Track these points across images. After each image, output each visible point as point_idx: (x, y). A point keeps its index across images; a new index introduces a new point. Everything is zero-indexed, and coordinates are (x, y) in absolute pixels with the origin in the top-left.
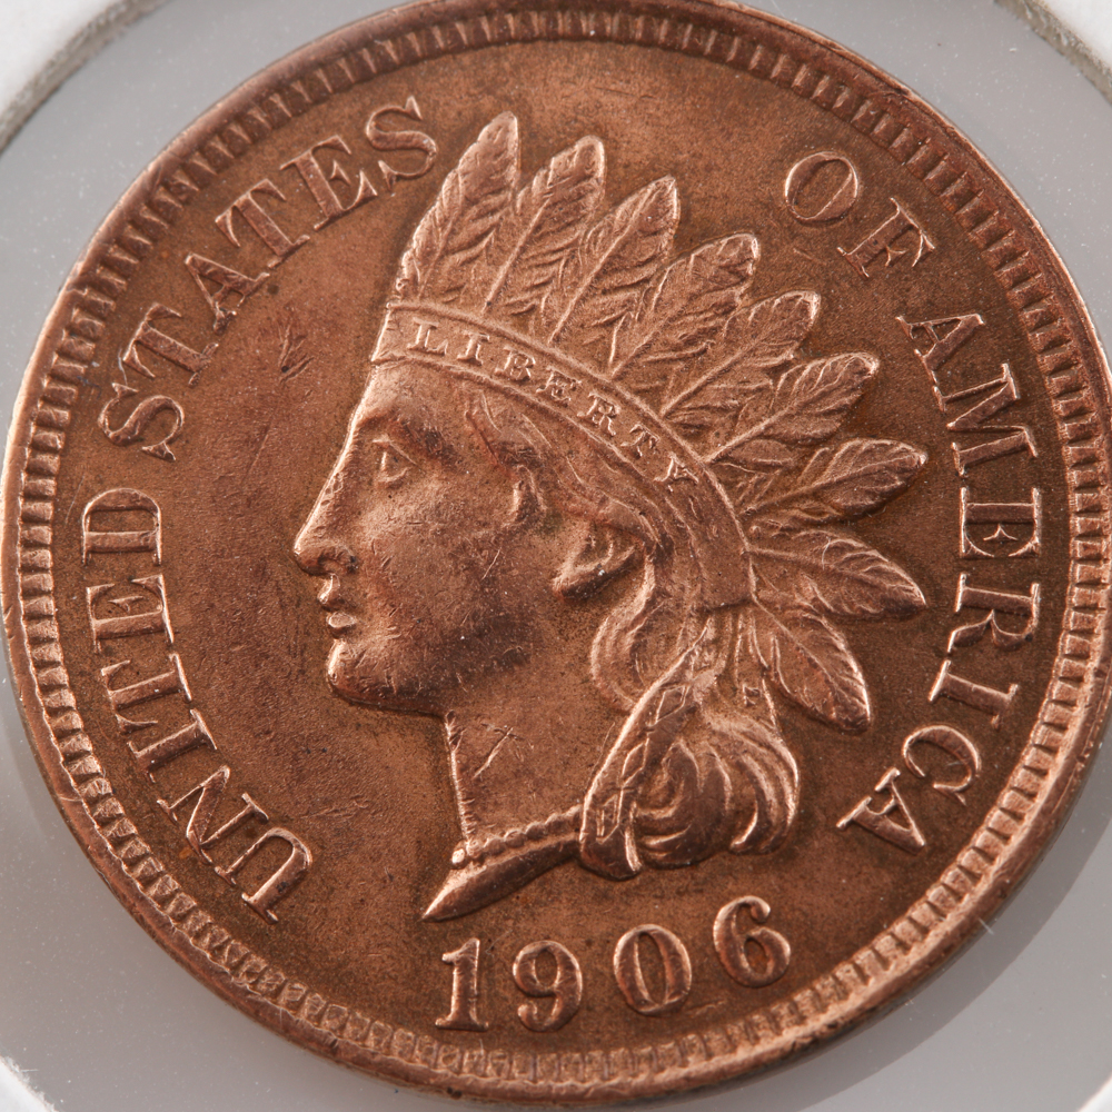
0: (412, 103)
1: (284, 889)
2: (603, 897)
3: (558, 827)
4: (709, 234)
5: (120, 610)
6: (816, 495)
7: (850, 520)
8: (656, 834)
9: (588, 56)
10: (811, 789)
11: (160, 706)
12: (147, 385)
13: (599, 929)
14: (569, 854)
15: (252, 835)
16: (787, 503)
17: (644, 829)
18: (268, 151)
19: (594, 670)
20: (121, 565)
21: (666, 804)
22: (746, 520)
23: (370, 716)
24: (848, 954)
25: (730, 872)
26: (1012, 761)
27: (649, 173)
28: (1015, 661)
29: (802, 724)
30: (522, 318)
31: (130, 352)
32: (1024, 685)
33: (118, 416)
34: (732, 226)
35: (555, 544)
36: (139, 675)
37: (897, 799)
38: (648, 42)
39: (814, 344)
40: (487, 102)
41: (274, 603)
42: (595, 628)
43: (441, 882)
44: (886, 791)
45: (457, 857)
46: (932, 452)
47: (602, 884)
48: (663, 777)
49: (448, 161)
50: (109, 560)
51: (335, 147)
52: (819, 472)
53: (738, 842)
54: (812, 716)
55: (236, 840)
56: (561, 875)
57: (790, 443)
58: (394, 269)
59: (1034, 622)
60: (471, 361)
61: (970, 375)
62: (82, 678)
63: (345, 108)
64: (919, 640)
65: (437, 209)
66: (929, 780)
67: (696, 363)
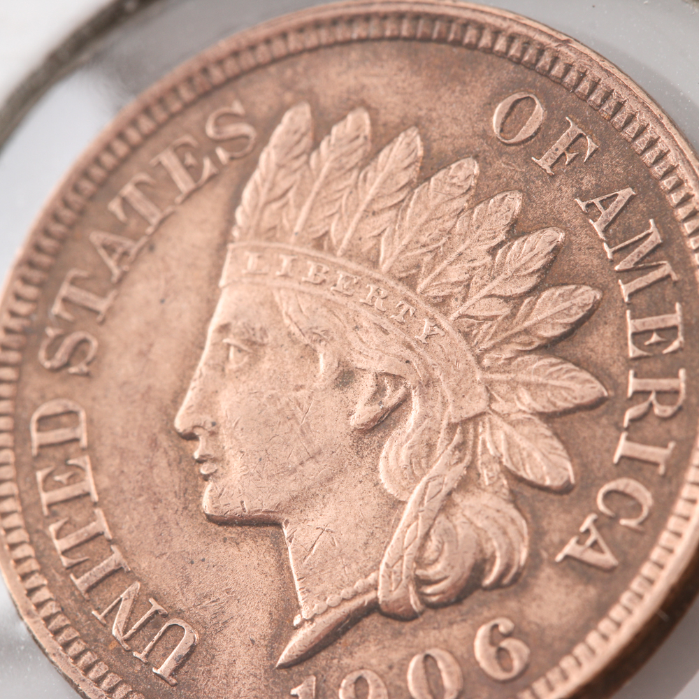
0: (237, 108)
1: (183, 661)
2: (397, 634)
4: (444, 164)
5: (60, 485)
6: (527, 331)
7: (549, 347)
9: (354, 54)
10: (537, 535)
11: (91, 546)
12: (68, 327)
13: (395, 657)
15: (158, 626)
16: (507, 341)
17: (420, 582)
18: (144, 154)
19: (382, 477)
20: (59, 454)
21: (436, 561)
23: (232, 532)
24: (569, 652)
25: (483, 604)
26: (673, 496)
27: (402, 126)
28: (674, 426)
29: (528, 492)
30: (319, 243)
31: (57, 308)
32: (679, 442)
33: (52, 350)
34: (459, 155)
35: (350, 394)
36: (76, 527)
37: (594, 536)
38: (394, 38)
39: (516, 229)
40: (288, 97)
41: (164, 463)
43: (287, 640)
44: (588, 532)
45: (297, 621)
46: (603, 289)
47: (397, 625)
48: (433, 544)
49: (263, 140)
50: (51, 452)
51: (186, 146)
52: (527, 316)
53: (488, 581)
55: (147, 631)
56: (373, 621)
57: (506, 299)
58: (231, 221)
59: (682, 396)
60: (285, 276)
61: (629, 231)
62: (35, 533)
63: (194, 116)
64: (604, 421)
65: (257, 176)
66: (614, 519)
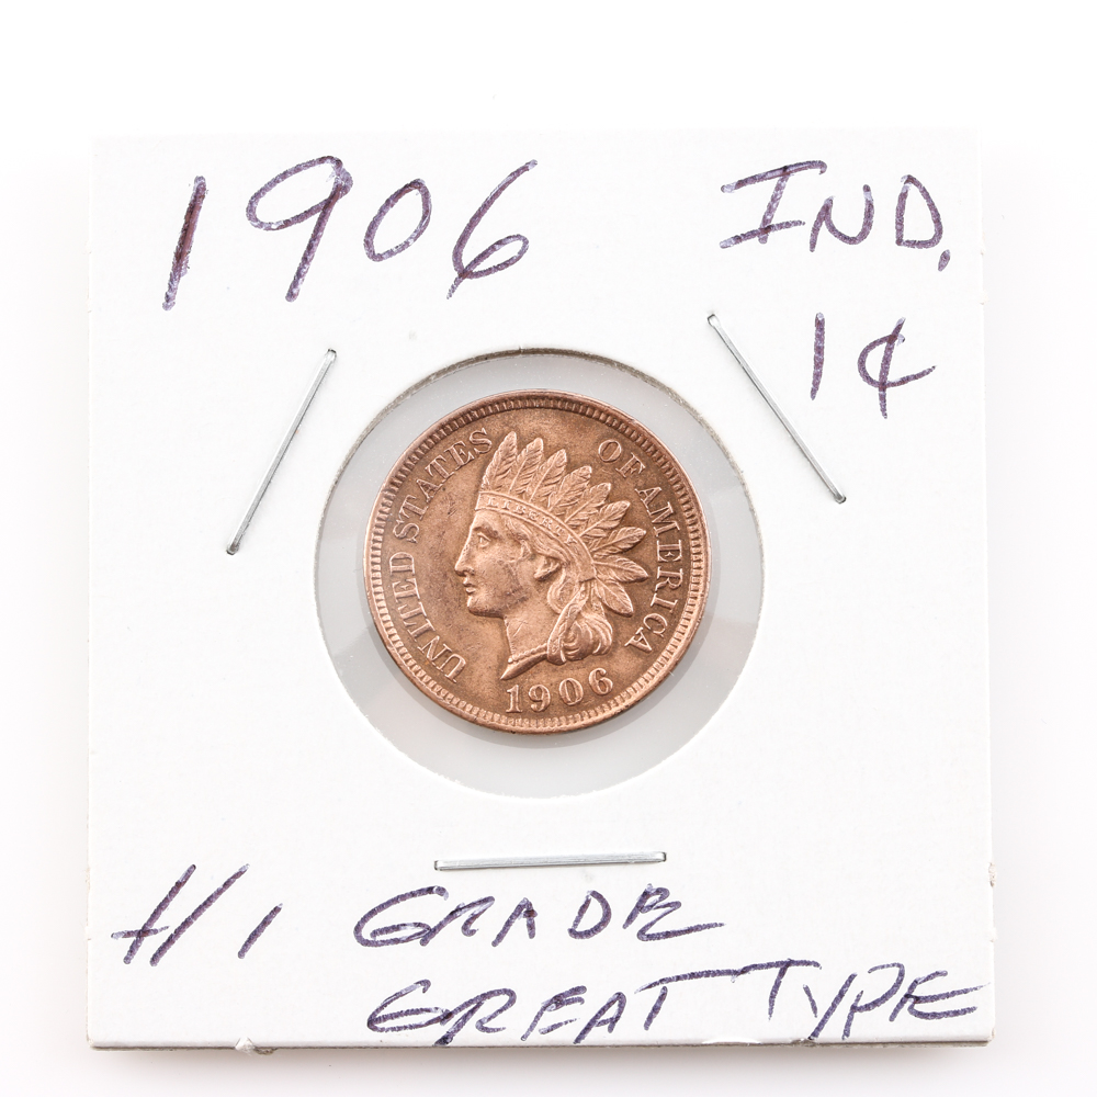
0: (483, 430)
1: (459, 672)
2: (555, 670)
3: (539, 651)
4: (576, 467)
5: (403, 590)
6: (613, 545)
7: (624, 552)
8: (570, 650)
9: (537, 413)
10: (616, 634)
11: (416, 618)
12: (407, 520)
13: (554, 680)
14: (544, 658)
15: (447, 657)
16: (604, 548)
17: (566, 649)
18: (440, 446)
19: (549, 601)
20: (402, 576)
21: (573, 641)
22: (592, 554)
23: (480, 618)
24: (630, 685)
25: (593, 661)
26: (676, 623)
27: (557, 448)
28: (677, 593)
29: (612, 615)
30: (521, 495)
31: (402, 510)
32: (680, 600)
33: (399, 530)
34: (583, 464)
35: (534, 564)
36: (410, 609)
37: (642, 636)
38: (555, 408)
39: (610, 499)
40: (506, 429)
41: (450, 585)
42: (548, 589)
43: (505, 668)
44: (639, 634)
45: (510, 660)
46: (648, 530)
47: (554, 666)
48: (571, 634)
49: (495, 447)
50: (398, 575)
51: (461, 444)
52: (614, 538)
53: (595, 652)
54: (615, 612)
55: (443, 658)
56: (543, 664)
57: (605, 530)
58: (481, 481)
59: (681, 581)
60: (506, 509)
61: (658, 506)
62: (392, 611)
63: (463, 432)
64: (647, 588)
65: (493, 462)
66: (651, 630)
67: (574, 506)
